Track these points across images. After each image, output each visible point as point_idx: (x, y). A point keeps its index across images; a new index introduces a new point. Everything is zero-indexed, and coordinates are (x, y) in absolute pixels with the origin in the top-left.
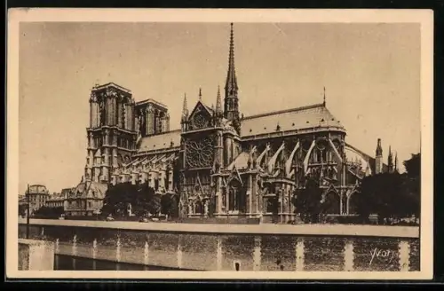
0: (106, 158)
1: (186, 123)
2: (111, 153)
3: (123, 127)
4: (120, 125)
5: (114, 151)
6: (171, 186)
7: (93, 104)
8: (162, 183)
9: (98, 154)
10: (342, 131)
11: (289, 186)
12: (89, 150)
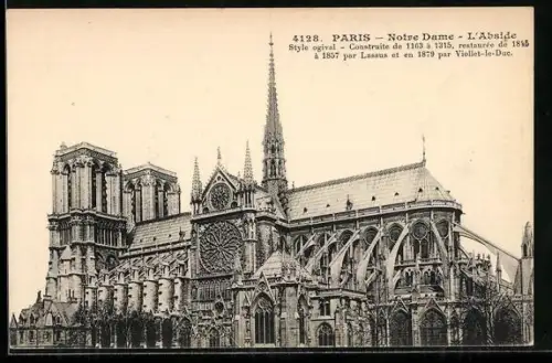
0: (78, 261)
1: (198, 202)
2: (84, 253)
3: (104, 211)
4: (99, 208)
5: (89, 250)
6: (177, 304)
7: (58, 177)
8: (163, 299)
9: (67, 254)
10: (455, 207)
11: (353, 303)
12: (52, 249)
